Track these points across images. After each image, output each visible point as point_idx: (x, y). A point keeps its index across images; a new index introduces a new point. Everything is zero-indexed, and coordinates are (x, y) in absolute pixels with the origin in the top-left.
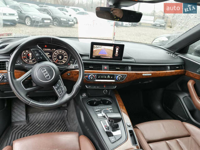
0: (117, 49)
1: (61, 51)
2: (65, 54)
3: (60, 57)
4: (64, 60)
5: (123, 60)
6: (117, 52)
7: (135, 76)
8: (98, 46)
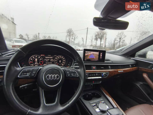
0: (101, 54)
1: (61, 57)
2: (63, 59)
3: (60, 61)
4: (63, 64)
5: (105, 62)
6: (101, 56)
7: (114, 73)
8: (88, 52)
